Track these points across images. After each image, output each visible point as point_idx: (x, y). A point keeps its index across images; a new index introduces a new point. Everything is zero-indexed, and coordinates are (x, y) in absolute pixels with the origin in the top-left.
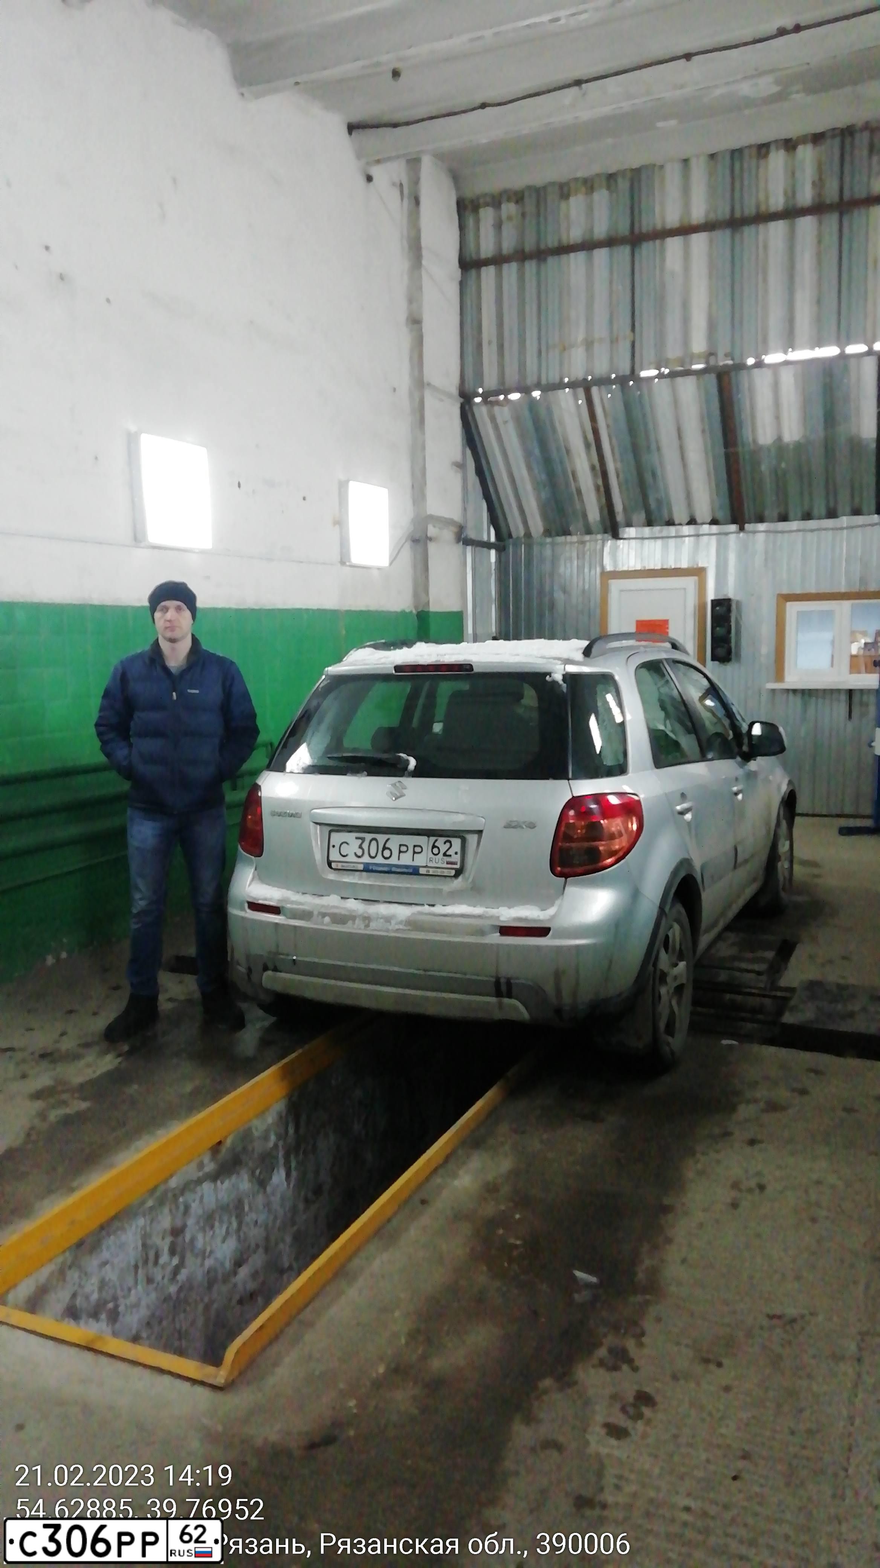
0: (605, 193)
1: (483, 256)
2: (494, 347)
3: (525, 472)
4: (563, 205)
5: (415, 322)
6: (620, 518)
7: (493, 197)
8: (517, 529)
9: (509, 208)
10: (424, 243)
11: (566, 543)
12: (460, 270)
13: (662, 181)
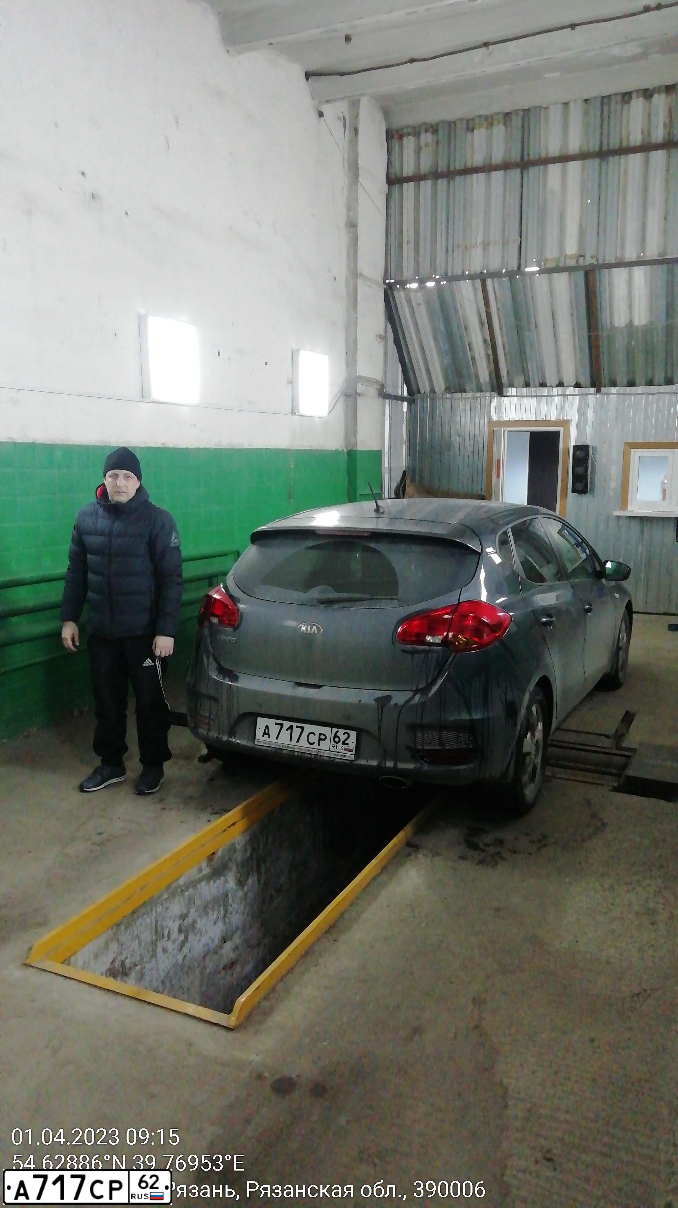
0: (502, 127)
1: (405, 175)
2: (412, 244)
3: (432, 343)
4: (469, 135)
5: (352, 226)
6: (505, 380)
7: (414, 128)
8: (424, 386)
9: (427, 138)
10: (360, 165)
11: (461, 399)
12: (387, 185)
13: (547, 120)
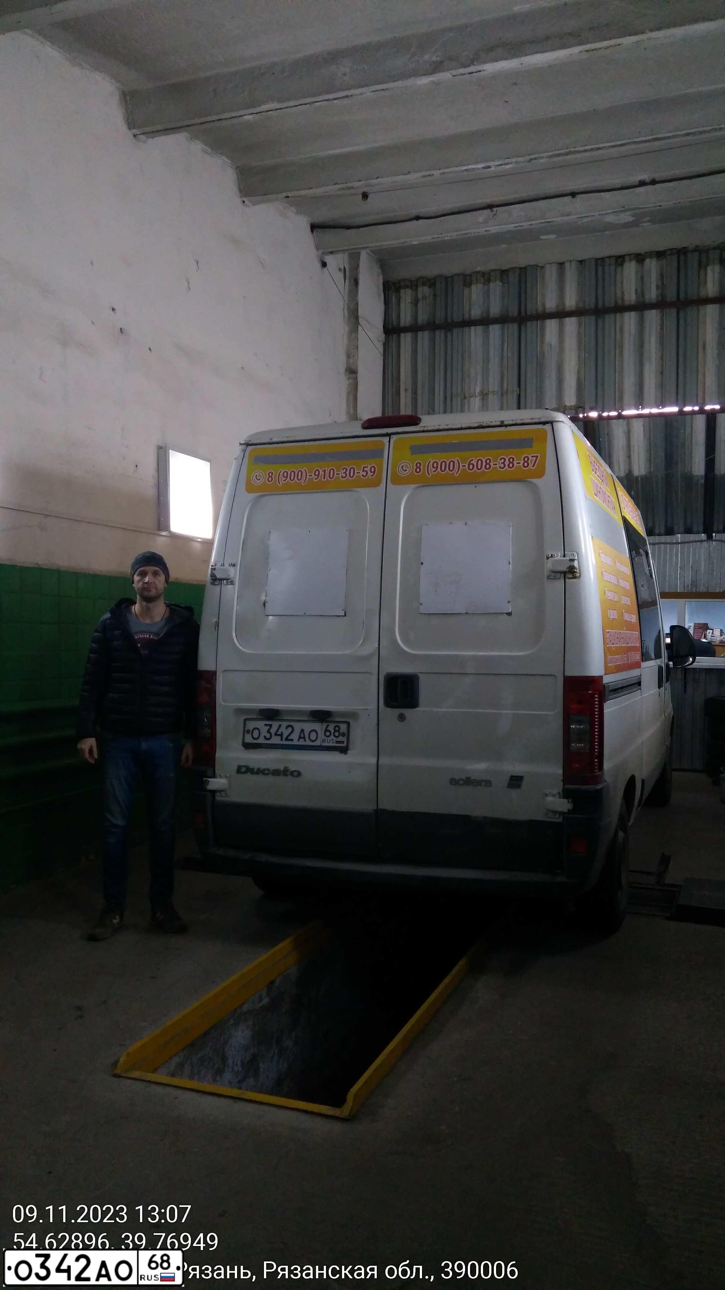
0: (499, 283)
1: (402, 324)
2: (410, 392)
4: (466, 291)
5: (352, 372)
7: (411, 281)
9: (424, 291)
10: (360, 313)
12: (384, 335)
13: (543, 277)
